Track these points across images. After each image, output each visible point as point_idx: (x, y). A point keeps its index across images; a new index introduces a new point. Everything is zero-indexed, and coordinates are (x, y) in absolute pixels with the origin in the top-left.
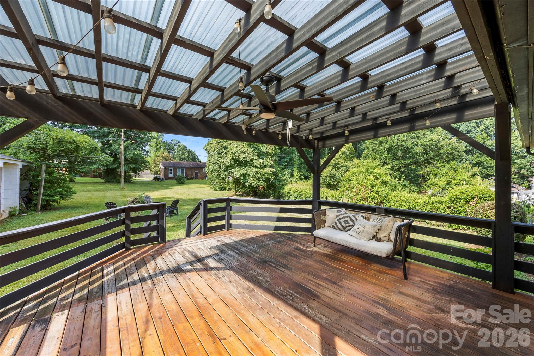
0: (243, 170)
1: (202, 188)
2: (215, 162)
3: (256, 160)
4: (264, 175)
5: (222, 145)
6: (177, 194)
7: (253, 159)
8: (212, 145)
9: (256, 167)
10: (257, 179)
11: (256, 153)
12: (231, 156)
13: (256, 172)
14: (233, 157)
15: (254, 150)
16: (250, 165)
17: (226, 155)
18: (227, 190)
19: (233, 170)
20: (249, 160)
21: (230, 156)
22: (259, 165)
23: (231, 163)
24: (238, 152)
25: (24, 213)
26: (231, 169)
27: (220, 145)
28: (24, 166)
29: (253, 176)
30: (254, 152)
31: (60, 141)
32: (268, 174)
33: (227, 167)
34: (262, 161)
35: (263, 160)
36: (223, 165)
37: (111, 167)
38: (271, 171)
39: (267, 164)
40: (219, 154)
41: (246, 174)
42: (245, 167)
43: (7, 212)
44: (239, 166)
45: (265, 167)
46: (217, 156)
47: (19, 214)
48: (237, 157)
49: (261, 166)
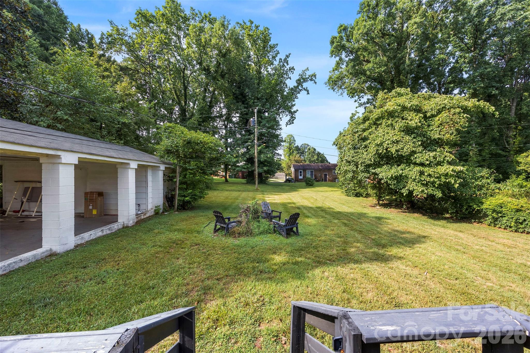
0: (395, 171)
1: (332, 192)
2: (349, 160)
3: (421, 153)
4: (437, 178)
5: (360, 135)
6: (304, 198)
7: (414, 153)
8: (345, 138)
9: (422, 165)
10: (422, 184)
11: (420, 143)
12: (375, 149)
13: (422, 173)
14: (377, 150)
15: (414, 138)
16: (407, 162)
17: (365, 150)
18: (364, 195)
19: (378, 170)
20: (407, 154)
21: (372, 149)
22: (427, 160)
23: (374, 160)
24: (387, 142)
25: (167, 211)
26: (374, 169)
27: (357, 135)
28: (166, 168)
29: (414, 180)
30: (414, 140)
31: (189, 142)
32: (446, 175)
33: (369, 166)
34: (432, 154)
35: (434, 153)
36: (361, 163)
37: (250, 170)
38: (452, 170)
39: (444, 160)
40: (355, 148)
41: (401, 176)
42: (399, 165)
43: (153, 210)
44: (387, 163)
45: (439, 164)
46: (352, 152)
47: (163, 212)
48: (385, 151)
49: (431, 162)
